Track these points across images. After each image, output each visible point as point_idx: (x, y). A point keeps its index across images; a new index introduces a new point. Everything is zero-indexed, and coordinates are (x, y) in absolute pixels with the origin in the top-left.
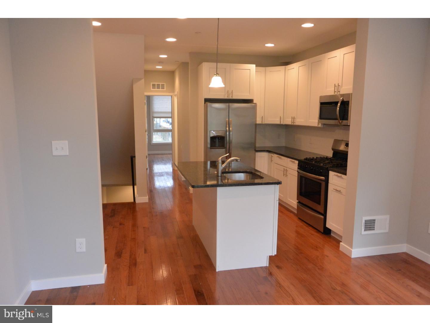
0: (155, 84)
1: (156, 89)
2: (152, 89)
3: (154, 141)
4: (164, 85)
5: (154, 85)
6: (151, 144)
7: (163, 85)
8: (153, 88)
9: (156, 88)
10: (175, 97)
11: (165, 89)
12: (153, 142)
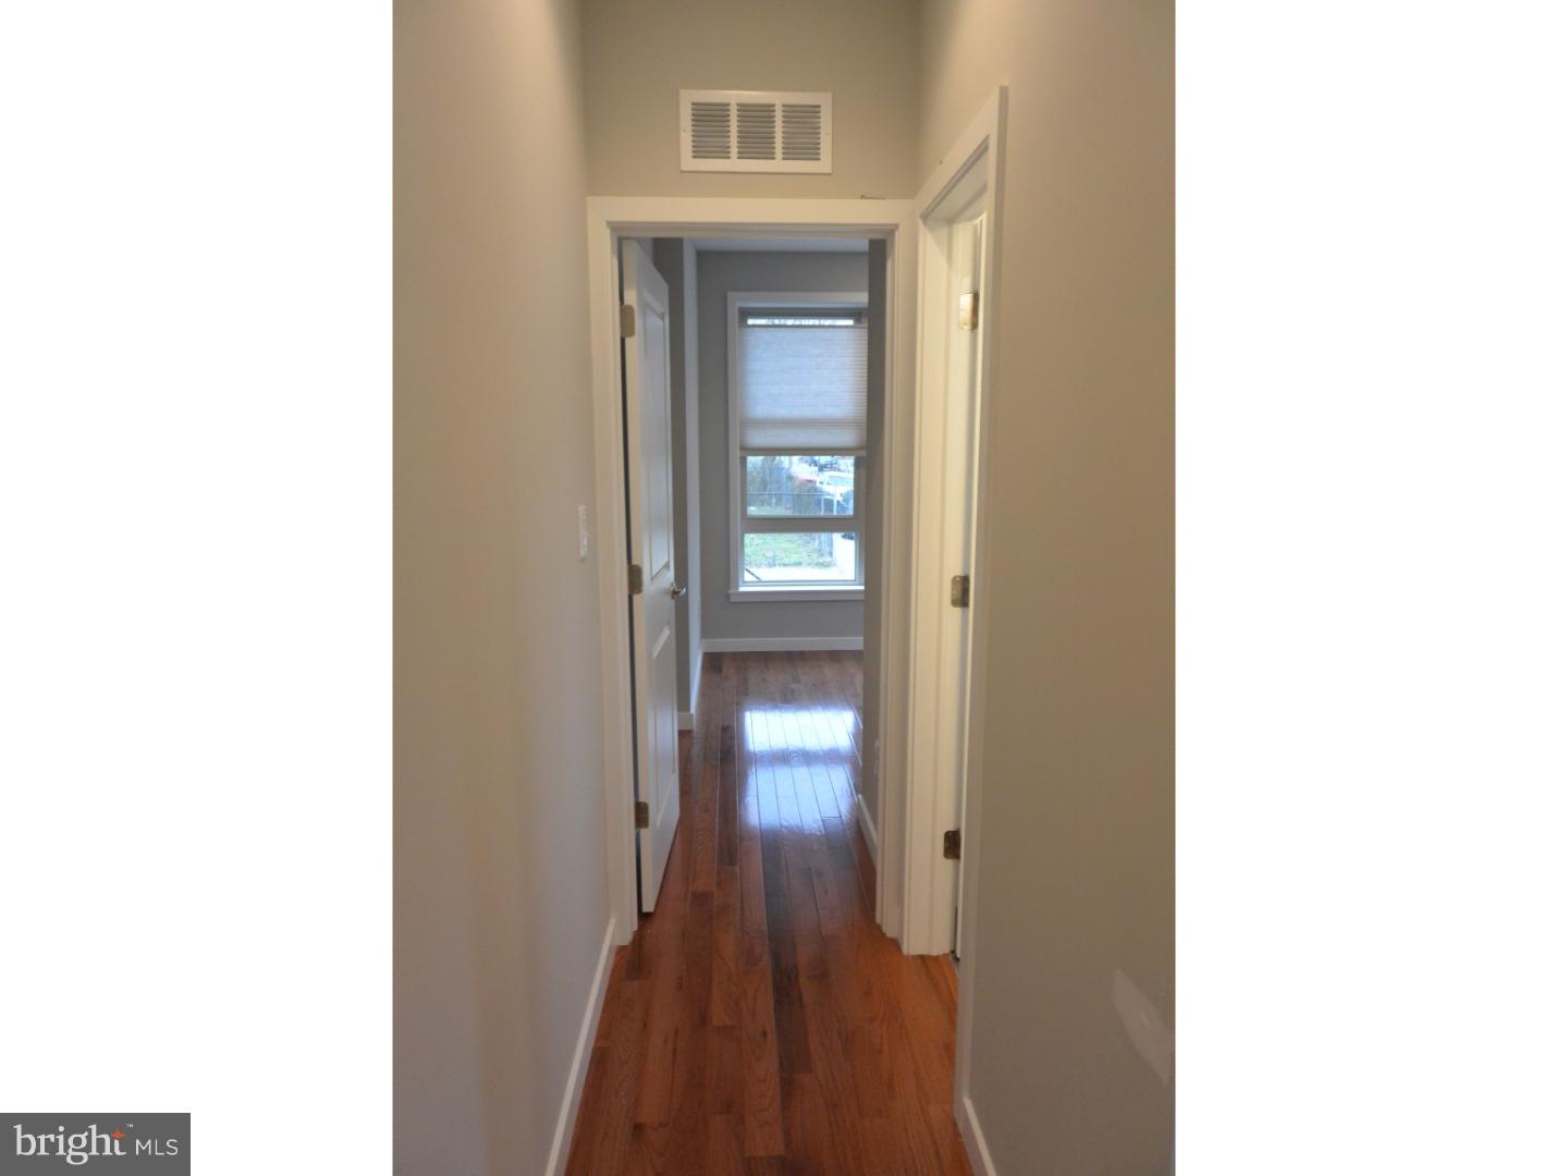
0: (725, 107)
1: (734, 163)
2: (689, 162)
3: (748, 577)
4: (814, 110)
5: (709, 119)
6: (733, 599)
7: (803, 119)
8: (699, 152)
9: (734, 150)
10: (923, 231)
11: (824, 164)
12: (742, 589)
